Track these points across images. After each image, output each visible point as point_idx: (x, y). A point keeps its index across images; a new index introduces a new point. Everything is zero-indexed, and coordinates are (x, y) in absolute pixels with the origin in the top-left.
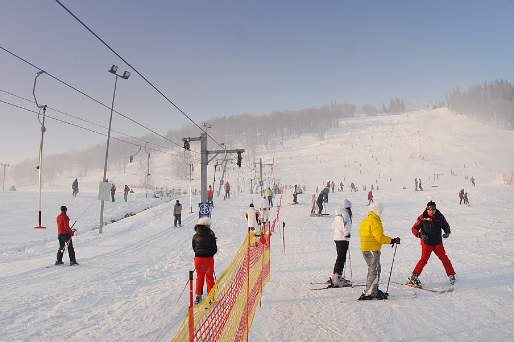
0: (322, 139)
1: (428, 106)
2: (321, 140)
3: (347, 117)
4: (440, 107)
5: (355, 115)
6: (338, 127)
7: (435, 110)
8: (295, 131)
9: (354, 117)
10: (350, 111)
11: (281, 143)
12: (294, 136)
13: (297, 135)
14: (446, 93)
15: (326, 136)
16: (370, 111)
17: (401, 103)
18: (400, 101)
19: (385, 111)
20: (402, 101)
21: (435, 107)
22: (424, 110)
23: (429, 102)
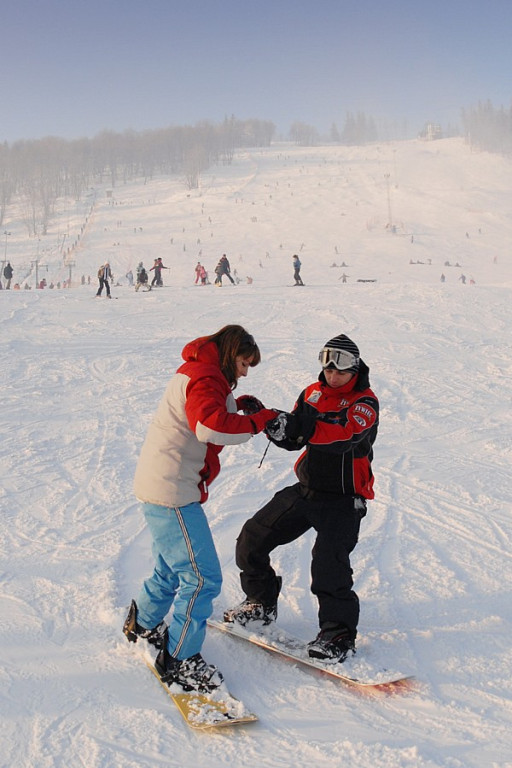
0: (193, 185)
1: (423, 134)
3: (254, 146)
4: (449, 137)
5: (272, 143)
6: (230, 163)
7: (438, 141)
8: (141, 170)
9: (269, 145)
10: (263, 135)
11: (109, 194)
12: (138, 180)
13: (144, 179)
15: (202, 180)
16: (303, 136)
19: (336, 138)
21: (438, 136)
22: (416, 140)
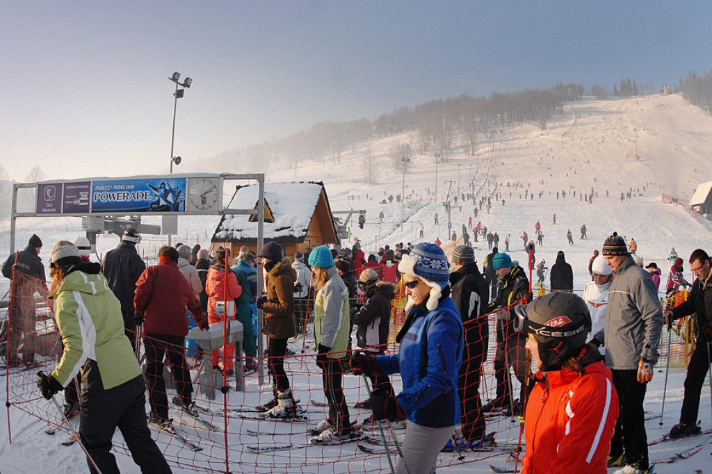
0: (544, 127)
1: (662, 92)
2: (543, 129)
4: (675, 93)
5: (583, 97)
6: (561, 113)
7: (670, 96)
9: (581, 99)
10: (576, 93)
11: (502, 131)
14: (680, 78)
15: (549, 124)
16: (600, 94)
17: (632, 85)
18: (632, 82)
19: (616, 94)
20: (634, 83)
21: (670, 93)
22: (658, 95)
23: (663, 86)
